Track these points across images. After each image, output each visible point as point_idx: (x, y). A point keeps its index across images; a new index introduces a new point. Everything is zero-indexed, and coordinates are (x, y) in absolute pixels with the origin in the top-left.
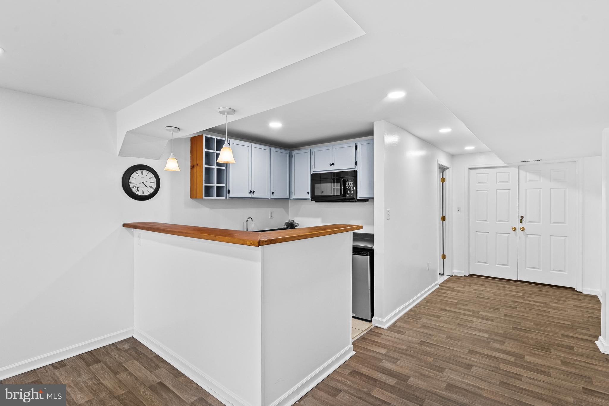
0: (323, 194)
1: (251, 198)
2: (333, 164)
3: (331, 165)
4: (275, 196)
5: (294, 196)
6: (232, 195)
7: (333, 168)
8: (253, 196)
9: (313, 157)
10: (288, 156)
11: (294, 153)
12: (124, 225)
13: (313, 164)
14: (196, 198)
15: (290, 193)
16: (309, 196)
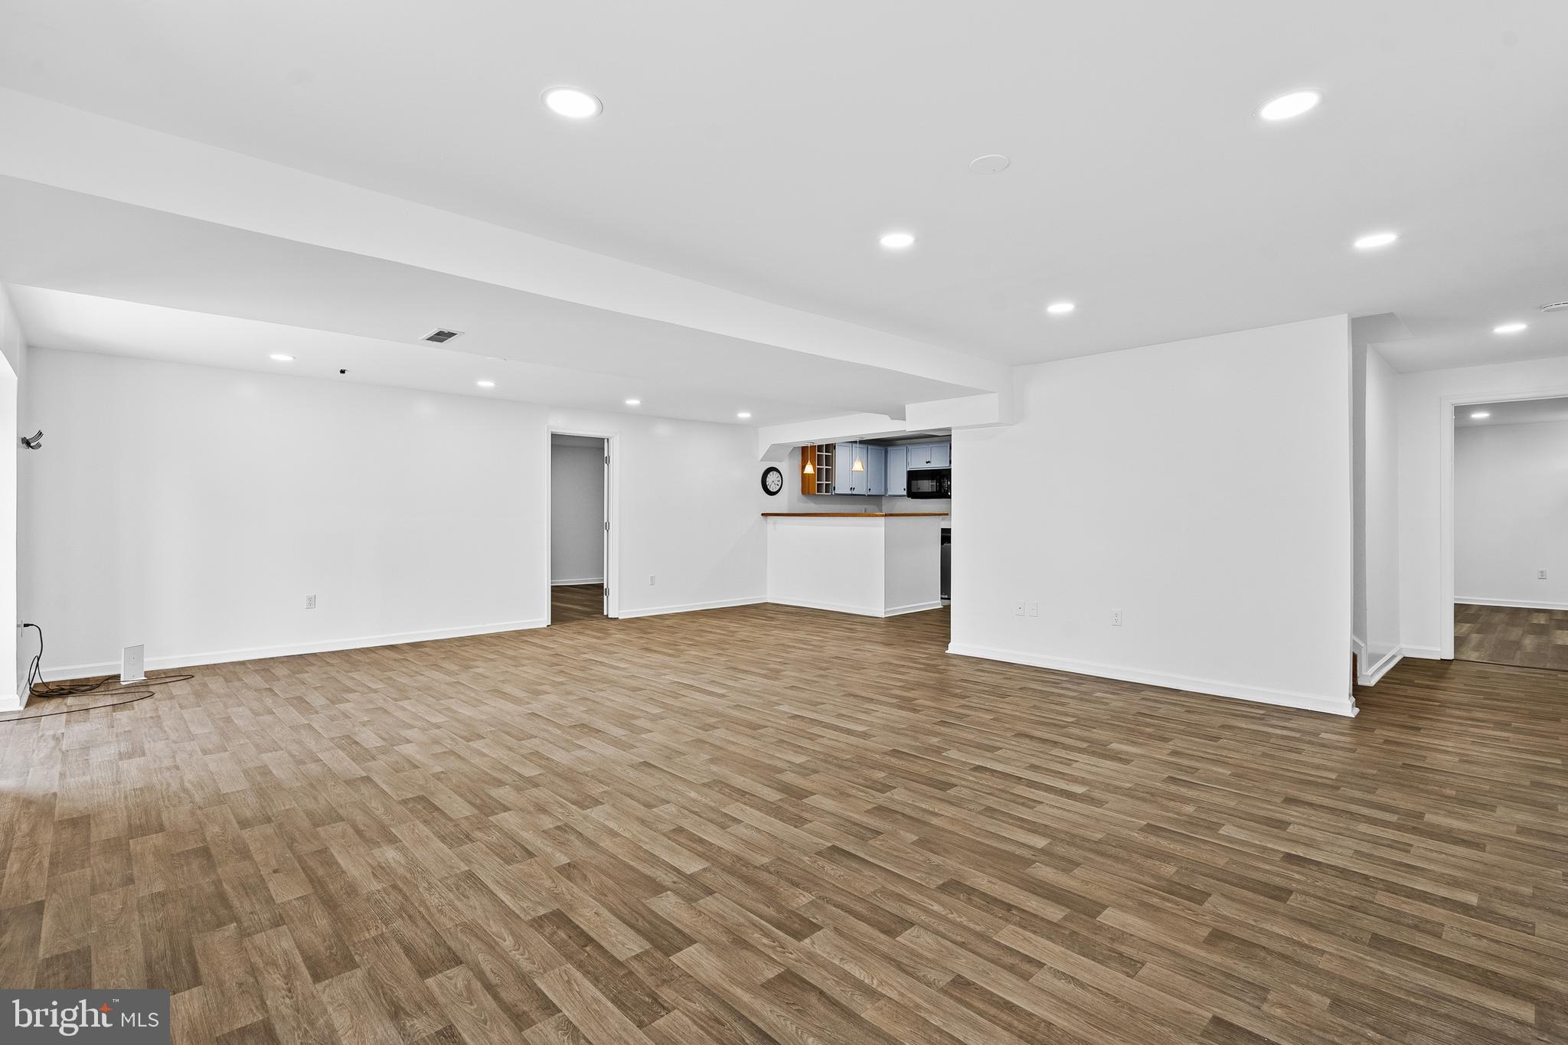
0: (920, 491)
1: (852, 495)
2: (929, 462)
3: (927, 463)
4: (871, 493)
5: (889, 493)
6: (837, 491)
7: (929, 465)
8: (853, 493)
9: (909, 454)
10: (883, 452)
11: (889, 448)
12: (763, 514)
13: (909, 460)
14: (809, 493)
15: (886, 490)
16: (905, 493)
